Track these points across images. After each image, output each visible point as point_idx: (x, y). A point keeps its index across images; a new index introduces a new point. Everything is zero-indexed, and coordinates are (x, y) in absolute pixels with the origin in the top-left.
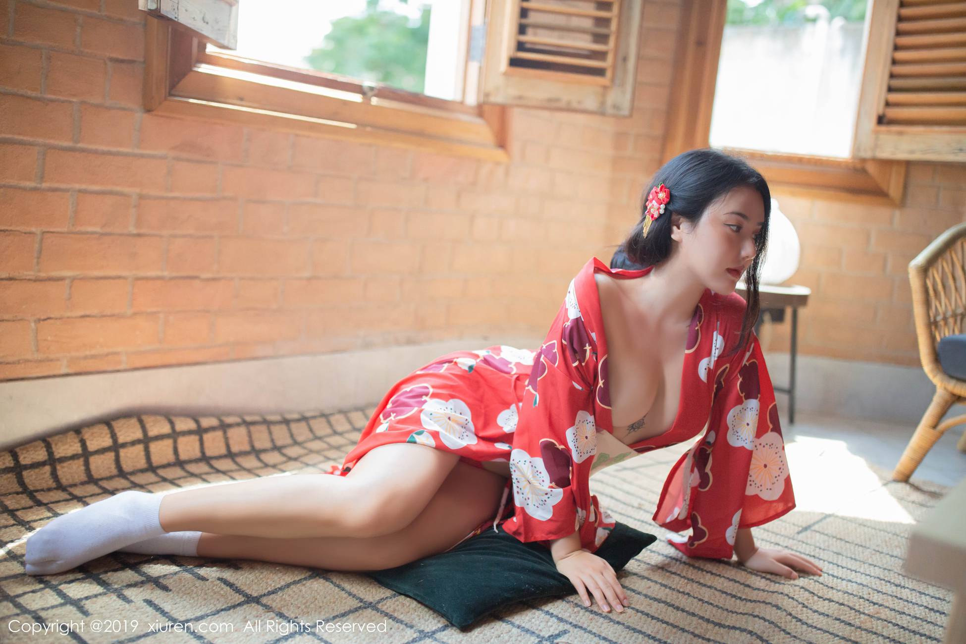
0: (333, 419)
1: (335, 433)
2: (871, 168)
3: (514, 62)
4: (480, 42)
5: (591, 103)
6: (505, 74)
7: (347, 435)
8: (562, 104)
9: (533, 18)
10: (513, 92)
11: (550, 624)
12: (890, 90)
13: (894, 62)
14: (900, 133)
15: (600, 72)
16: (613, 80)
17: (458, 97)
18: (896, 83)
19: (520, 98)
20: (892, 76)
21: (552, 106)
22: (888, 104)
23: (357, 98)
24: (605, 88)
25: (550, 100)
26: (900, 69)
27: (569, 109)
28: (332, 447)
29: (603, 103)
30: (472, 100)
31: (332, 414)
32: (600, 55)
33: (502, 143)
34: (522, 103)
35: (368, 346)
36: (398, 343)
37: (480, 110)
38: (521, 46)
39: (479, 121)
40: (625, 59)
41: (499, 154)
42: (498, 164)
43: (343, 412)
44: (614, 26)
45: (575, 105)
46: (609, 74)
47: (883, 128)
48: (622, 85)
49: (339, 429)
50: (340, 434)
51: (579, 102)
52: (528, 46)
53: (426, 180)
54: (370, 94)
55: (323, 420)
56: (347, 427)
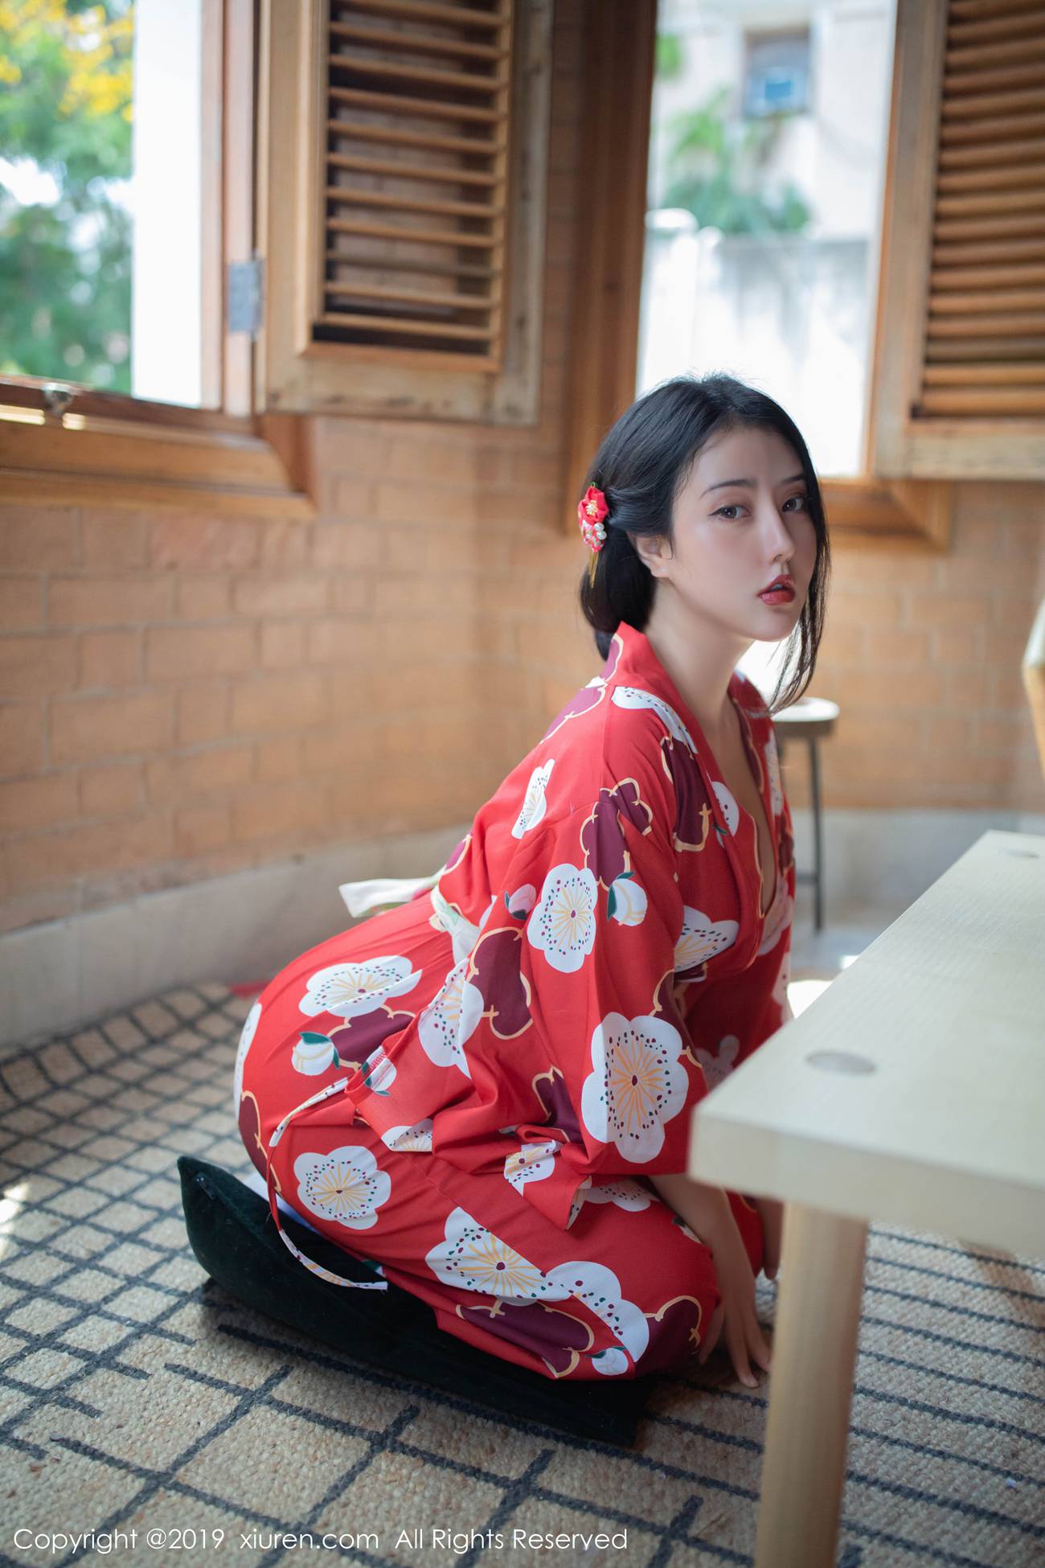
0: (46, 1058)
1: (56, 1087)
2: (900, 494)
3: (321, 334)
4: (247, 296)
5: (466, 405)
6: (305, 355)
7: (79, 1087)
8: (415, 409)
9: (346, 247)
10: (323, 388)
11: (658, 1487)
12: (929, 361)
13: (932, 315)
14: (948, 435)
15: (476, 348)
16: (503, 360)
17: (213, 402)
18: (939, 350)
19: (336, 400)
20: (930, 338)
21: (395, 412)
22: (926, 386)
23: (33, 417)
24: (491, 377)
25: (393, 403)
26: (943, 327)
27: (427, 417)
28: (58, 1121)
29: (488, 405)
30: (239, 405)
31: (43, 1047)
32: (476, 317)
33: (300, 482)
34: (337, 408)
35: (94, 902)
36: (148, 888)
37: (257, 426)
38: (330, 303)
39: (257, 446)
40: (522, 322)
41: (298, 507)
42: (293, 523)
43: (63, 1039)
44: (498, 262)
45: (438, 410)
46: (495, 351)
47: (921, 427)
48: (520, 369)
49: (61, 1076)
50: (67, 1087)
51: (447, 404)
52: (341, 301)
53: (172, 566)
54: (60, 407)
55: (27, 1064)
56: (75, 1069)
